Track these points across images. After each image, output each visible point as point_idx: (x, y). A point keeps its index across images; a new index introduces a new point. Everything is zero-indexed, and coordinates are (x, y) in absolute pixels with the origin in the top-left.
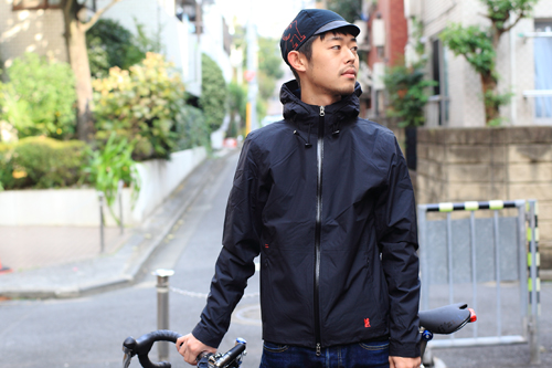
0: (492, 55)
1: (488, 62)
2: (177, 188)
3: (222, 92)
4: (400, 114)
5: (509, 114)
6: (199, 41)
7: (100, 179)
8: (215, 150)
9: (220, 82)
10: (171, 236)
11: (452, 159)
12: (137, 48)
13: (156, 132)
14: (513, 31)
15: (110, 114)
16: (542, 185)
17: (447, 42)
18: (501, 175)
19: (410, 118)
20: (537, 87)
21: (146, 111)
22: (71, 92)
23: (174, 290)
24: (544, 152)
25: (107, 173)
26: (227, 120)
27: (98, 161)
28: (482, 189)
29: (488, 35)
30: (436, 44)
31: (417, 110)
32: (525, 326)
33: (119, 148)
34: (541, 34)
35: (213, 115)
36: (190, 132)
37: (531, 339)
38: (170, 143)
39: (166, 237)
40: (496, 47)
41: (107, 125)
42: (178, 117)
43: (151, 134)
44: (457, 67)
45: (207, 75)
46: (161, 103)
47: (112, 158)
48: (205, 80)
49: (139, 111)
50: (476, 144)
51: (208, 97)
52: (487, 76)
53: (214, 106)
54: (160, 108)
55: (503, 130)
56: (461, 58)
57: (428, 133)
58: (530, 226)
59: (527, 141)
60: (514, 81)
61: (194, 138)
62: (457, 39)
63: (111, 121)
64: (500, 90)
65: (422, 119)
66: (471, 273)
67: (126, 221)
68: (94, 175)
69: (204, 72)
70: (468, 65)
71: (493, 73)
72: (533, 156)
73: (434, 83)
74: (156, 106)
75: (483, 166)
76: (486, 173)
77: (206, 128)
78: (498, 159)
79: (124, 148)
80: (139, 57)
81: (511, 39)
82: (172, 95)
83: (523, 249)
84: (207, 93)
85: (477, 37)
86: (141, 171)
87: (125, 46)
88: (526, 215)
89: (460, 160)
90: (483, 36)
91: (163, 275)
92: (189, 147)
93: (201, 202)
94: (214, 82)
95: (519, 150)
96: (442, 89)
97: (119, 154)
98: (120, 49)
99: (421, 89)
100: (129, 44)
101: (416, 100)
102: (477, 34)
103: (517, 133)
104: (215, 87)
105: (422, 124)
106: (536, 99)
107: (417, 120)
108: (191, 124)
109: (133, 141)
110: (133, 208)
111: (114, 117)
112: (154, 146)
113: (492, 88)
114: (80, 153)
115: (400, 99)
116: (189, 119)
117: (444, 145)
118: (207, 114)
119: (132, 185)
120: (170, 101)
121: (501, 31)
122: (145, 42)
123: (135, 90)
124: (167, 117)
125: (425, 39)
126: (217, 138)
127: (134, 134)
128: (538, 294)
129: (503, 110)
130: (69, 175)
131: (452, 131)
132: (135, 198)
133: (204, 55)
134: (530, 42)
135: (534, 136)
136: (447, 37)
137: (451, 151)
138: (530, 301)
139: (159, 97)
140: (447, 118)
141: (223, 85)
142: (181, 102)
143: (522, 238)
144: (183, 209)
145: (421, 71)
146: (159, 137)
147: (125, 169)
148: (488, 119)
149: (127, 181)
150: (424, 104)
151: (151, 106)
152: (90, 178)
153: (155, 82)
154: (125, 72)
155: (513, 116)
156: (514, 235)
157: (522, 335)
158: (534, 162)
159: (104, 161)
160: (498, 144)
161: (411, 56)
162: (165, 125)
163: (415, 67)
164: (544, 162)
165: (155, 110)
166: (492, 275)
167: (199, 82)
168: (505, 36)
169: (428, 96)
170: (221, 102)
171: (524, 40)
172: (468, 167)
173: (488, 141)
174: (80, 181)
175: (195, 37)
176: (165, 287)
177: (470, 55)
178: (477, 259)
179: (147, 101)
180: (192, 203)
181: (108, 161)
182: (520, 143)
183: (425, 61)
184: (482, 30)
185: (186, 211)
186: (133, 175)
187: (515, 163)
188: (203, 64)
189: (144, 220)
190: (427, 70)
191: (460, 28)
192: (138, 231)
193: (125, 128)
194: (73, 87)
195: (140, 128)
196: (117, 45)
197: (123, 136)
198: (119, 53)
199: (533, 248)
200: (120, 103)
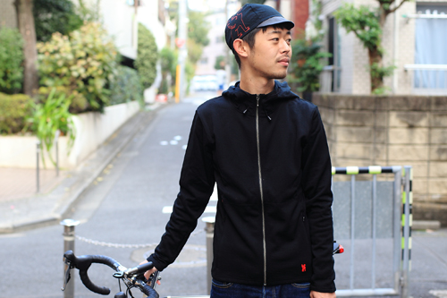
0: (378, 32)
1: (375, 38)
2: (111, 137)
3: (154, 56)
4: (299, 80)
5: (392, 83)
6: (136, 12)
7: (41, 128)
8: (147, 104)
9: (153, 47)
10: (100, 179)
11: (340, 121)
12: (78, 17)
13: (91, 89)
14: (398, 12)
15: (52, 73)
16: (418, 147)
17: (340, 20)
18: (382, 138)
19: (307, 84)
20: (416, 61)
21: (82, 71)
22: (19, 53)
23: (80, 238)
24: (420, 118)
25: (47, 123)
26: (159, 78)
27: (39, 112)
28: (365, 148)
29: (376, 15)
30: (331, 21)
31: (313, 78)
32: (397, 280)
33: (58, 102)
34: (422, 16)
35: (146, 75)
36: (125, 89)
37: (402, 291)
38: (104, 99)
39: (95, 179)
40: (382, 26)
41: (48, 82)
42: (111, 77)
43: (87, 90)
44: (348, 42)
45: (142, 41)
46: (95, 64)
47: (52, 111)
48: (140, 45)
49: (76, 70)
50: (362, 109)
51: (142, 60)
52: (374, 50)
53: (147, 68)
54: (95, 69)
55: (385, 98)
56: (352, 34)
57: (321, 98)
58: (404, 189)
59: (405, 108)
60: (397, 57)
61: (128, 94)
62: (349, 18)
63: (53, 78)
64: (384, 63)
65: (317, 85)
66: (350, 230)
67: (61, 164)
68: (36, 124)
69: (139, 39)
70: (358, 40)
71: (379, 48)
72: (411, 122)
73: (329, 55)
74: (91, 67)
75: (367, 129)
76: (370, 135)
77: (139, 86)
78: (380, 123)
79: (63, 102)
80: (79, 24)
81: (395, 19)
82: (105, 57)
83: (398, 211)
84: (142, 56)
85: (366, 16)
86: (77, 122)
87: (67, 14)
88: (402, 180)
89: (347, 122)
90: (372, 16)
91: (69, 225)
92: (124, 101)
93: (130, 150)
94: (147, 47)
95: (398, 116)
96: (336, 61)
97: (58, 107)
98: (64, 17)
99: (317, 59)
100: (71, 12)
101: (313, 68)
102: (367, 13)
103: (398, 102)
104: (149, 51)
105: (317, 89)
106: (415, 71)
107: (313, 86)
108: (126, 82)
109: (71, 96)
110: (68, 154)
111: (55, 75)
112: (89, 101)
113: (377, 61)
114: (25, 106)
115: (299, 67)
116: (125, 78)
117: (334, 109)
118: (141, 73)
119: (69, 134)
120: (104, 63)
121: (387, 12)
122: (85, 12)
123: (74, 52)
124: (101, 76)
125: (322, 17)
126: (150, 94)
127: (72, 90)
128: (410, 251)
129: (386, 80)
130: (15, 124)
131: (342, 97)
132: (71, 145)
133: (140, 24)
134: (412, 22)
135: (412, 104)
136: (340, 15)
137: (340, 115)
138: (403, 258)
139: (94, 60)
140: (339, 85)
141: (155, 50)
142: (113, 64)
143: (398, 201)
144: (114, 154)
145: (319, 44)
146: (93, 93)
147: (63, 120)
148: (373, 88)
149: (64, 131)
150: (319, 72)
151: (87, 67)
152: (33, 127)
153: (91, 46)
154: (66, 38)
155: (395, 86)
156: (391, 198)
157: (394, 288)
158: (411, 127)
159: (45, 113)
160: (381, 111)
161: (311, 31)
162: (99, 84)
163: (313, 40)
164: (420, 127)
165: (90, 70)
166: (369, 233)
167: (135, 47)
168: (391, 16)
169: (323, 66)
170: (153, 64)
171: (407, 21)
172: (354, 129)
173: (372, 107)
174: (24, 130)
175: (132, 10)
176: (71, 235)
177: (360, 32)
178: (356, 218)
179: (82, 62)
180: (122, 150)
181: (48, 113)
182: (399, 110)
183: (322, 36)
184: (371, 10)
185: (116, 157)
186: (70, 126)
187: (395, 127)
188: (139, 32)
189: (78, 164)
190: (324, 43)
191: (352, 8)
192: (72, 174)
193: (65, 85)
194: (21, 49)
195: (77, 85)
196: (61, 14)
197: (62, 92)
198: (62, 20)
199: (407, 210)
200: (60, 63)
